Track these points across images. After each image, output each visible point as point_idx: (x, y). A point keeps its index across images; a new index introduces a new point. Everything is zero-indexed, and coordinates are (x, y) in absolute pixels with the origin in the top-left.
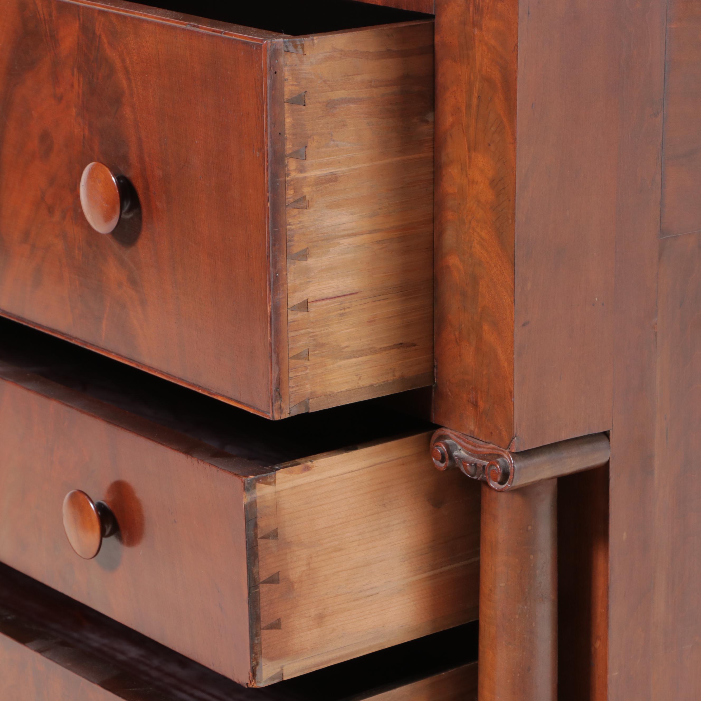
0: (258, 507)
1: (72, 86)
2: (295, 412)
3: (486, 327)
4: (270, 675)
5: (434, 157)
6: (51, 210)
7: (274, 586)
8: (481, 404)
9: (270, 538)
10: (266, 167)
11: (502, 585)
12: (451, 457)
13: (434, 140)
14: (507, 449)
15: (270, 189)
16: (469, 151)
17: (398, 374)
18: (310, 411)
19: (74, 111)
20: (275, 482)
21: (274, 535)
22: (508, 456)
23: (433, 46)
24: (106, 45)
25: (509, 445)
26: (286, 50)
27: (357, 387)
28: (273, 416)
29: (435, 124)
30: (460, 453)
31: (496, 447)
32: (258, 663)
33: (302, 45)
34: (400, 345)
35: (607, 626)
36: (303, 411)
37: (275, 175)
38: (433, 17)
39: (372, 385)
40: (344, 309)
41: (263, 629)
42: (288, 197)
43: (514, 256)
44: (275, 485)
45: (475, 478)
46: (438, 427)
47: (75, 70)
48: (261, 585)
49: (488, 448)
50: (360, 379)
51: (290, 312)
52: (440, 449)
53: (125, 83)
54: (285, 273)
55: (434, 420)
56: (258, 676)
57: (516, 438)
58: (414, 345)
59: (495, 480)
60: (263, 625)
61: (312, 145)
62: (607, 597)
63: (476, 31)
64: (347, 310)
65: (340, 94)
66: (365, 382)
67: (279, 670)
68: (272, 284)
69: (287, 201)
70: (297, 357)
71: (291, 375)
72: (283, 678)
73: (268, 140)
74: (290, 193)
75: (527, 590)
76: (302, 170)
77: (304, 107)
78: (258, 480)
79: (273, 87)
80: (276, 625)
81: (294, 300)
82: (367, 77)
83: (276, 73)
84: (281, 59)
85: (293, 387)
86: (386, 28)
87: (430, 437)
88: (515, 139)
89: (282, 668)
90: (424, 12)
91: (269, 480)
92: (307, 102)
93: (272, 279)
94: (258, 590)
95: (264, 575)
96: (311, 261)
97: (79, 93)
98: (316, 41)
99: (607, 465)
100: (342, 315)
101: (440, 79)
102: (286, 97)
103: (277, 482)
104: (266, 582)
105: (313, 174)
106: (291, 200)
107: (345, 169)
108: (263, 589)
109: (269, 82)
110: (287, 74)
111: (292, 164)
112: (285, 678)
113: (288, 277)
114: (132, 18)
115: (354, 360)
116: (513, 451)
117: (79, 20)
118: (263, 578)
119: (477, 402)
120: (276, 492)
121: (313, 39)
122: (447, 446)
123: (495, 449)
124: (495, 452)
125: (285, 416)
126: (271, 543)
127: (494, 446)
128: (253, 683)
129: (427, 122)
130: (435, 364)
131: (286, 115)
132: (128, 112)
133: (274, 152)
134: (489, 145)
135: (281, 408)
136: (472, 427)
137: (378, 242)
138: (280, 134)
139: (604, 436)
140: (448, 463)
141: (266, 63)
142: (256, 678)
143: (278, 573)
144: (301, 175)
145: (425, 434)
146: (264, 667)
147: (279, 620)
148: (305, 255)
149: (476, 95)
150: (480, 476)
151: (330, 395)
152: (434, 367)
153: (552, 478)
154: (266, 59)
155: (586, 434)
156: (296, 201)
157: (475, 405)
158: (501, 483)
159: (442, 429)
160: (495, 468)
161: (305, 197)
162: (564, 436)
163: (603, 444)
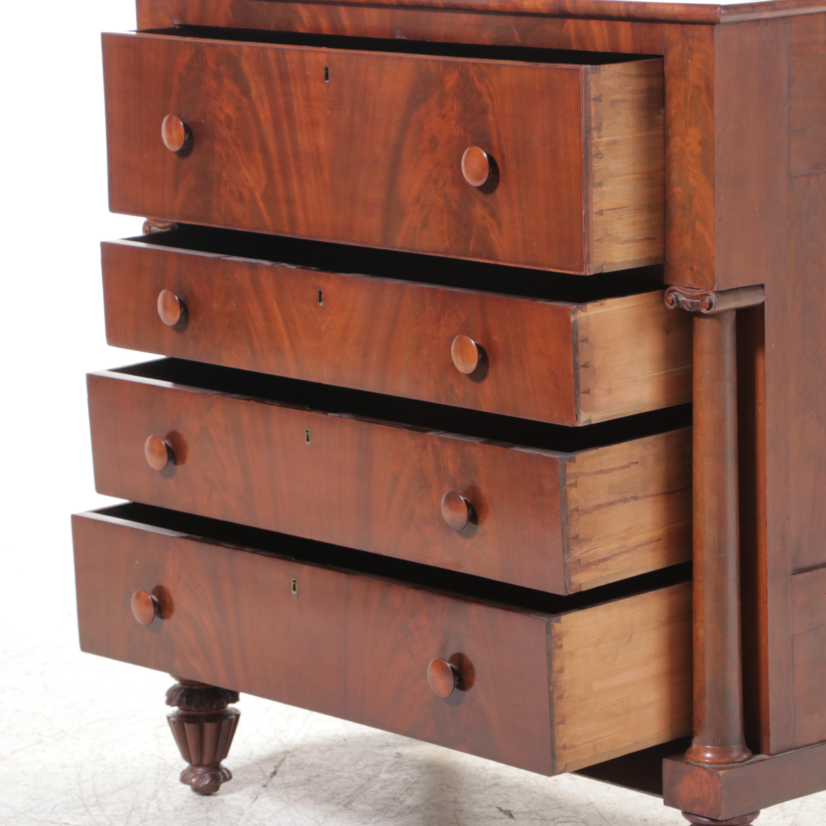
0: (578, 323)
1: (453, 108)
2: (597, 272)
3: (698, 224)
4: (585, 420)
5: (664, 134)
6: (435, 182)
7: (586, 369)
8: (695, 268)
9: (585, 342)
10: (582, 135)
11: (708, 372)
12: (678, 301)
13: (664, 124)
14: (711, 290)
15: (584, 147)
16: (686, 127)
17: (647, 255)
18: (604, 272)
19: (453, 122)
20: (586, 310)
21: (586, 340)
22: (712, 294)
23: (663, 72)
24: (477, 82)
25: (713, 287)
26: (592, 71)
27: (627, 260)
28: (586, 273)
29: (665, 115)
30: (682, 298)
31: (705, 290)
32: (579, 413)
33: (600, 69)
34: (648, 239)
35: (765, 397)
36: (600, 271)
37: (586, 139)
38: (662, 56)
39: (634, 260)
40: (620, 215)
41: (581, 393)
42: (593, 151)
43: (714, 181)
44: (586, 312)
45: (692, 310)
46: (668, 286)
47: (455, 99)
48: (580, 368)
49: (700, 292)
50: (628, 256)
51: (594, 215)
52: (671, 297)
53: (489, 101)
54: (591, 193)
55: (666, 282)
56: (579, 420)
57: (716, 283)
58: (655, 239)
59: (705, 307)
60: (581, 391)
61: (605, 124)
62: (765, 380)
63: (690, 61)
64: (622, 217)
65: (618, 97)
66: (631, 258)
67: (589, 418)
68: (585, 199)
69: (592, 153)
70: (597, 241)
71: (595, 250)
72: (591, 423)
73: (583, 120)
74: (594, 149)
75: (721, 374)
76: (599, 137)
77: (600, 103)
78: (578, 308)
79: (586, 92)
80: (587, 392)
81: (595, 210)
82: (631, 88)
83: (587, 84)
84: (590, 77)
85: (595, 258)
86: (640, 62)
87: (663, 294)
88: (714, 117)
89: (591, 416)
90: (658, 54)
91: (584, 309)
92: (602, 100)
93: (585, 196)
94: (578, 371)
95: (581, 363)
96: (604, 188)
97: (457, 111)
98: (606, 68)
99: (762, 305)
100: (619, 219)
101: (668, 90)
102: (592, 97)
103: (587, 310)
104: (582, 366)
105: (605, 139)
106: (594, 153)
107: (620, 138)
108: (581, 370)
109: (584, 89)
110: (592, 84)
111: (595, 134)
112: (593, 423)
113: (593, 196)
114: (495, 65)
115: (625, 245)
116: (715, 290)
117: (458, 69)
118: (581, 364)
119: (692, 267)
120: (588, 316)
121: (604, 67)
122: (675, 295)
123: (704, 291)
124: (704, 293)
125: (592, 273)
126: (585, 345)
127: (703, 290)
128: (576, 423)
129: (660, 114)
130: (666, 250)
131: (592, 107)
132: (491, 117)
133: (586, 127)
134: (698, 122)
135: (589, 269)
136: (690, 282)
137: (637, 179)
138: (589, 117)
139: (761, 287)
140: (675, 305)
141: (582, 79)
142: (578, 420)
143: (588, 362)
144: (599, 140)
145: (661, 291)
146: (582, 415)
147: (589, 389)
148: (600, 184)
149: (690, 96)
150: (695, 309)
151: (614, 264)
152: (665, 252)
153: (733, 309)
154: (582, 77)
155: (752, 284)
156: (597, 154)
157: (692, 269)
158: (708, 309)
159: (671, 287)
160: (705, 301)
161: (601, 152)
162: (741, 285)
163: (761, 291)
